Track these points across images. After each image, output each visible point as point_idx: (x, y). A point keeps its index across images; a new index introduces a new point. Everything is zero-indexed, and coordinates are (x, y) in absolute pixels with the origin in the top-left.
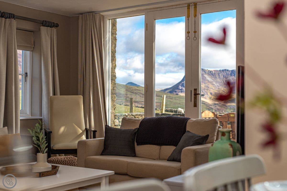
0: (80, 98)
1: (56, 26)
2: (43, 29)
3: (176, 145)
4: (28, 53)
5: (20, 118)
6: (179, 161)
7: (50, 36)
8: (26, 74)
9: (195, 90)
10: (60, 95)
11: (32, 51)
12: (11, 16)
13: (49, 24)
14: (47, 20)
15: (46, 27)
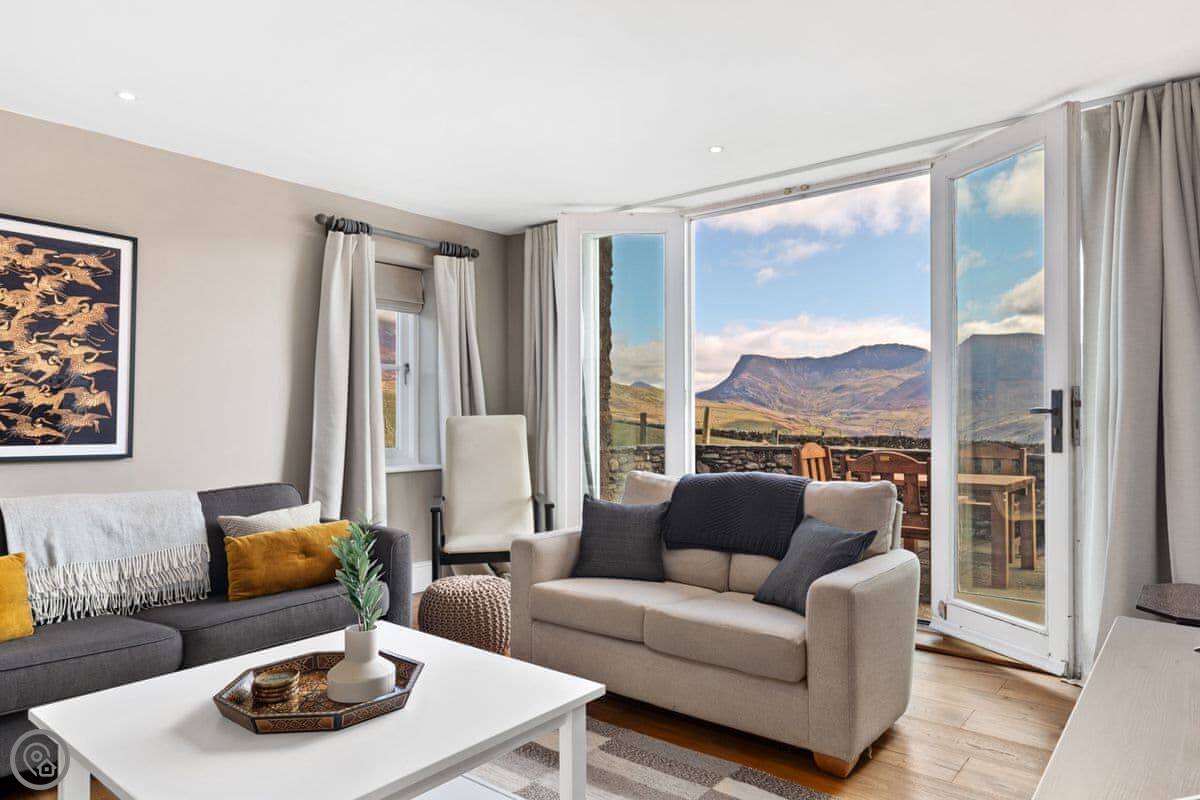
0: (520, 421)
1: (473, 254)
2: (441, 261)
3: (778, 554)
5: (383, 469)
6: (796, 607)
7: (456, 276)
8: (407, 366)
10: (487, 413)
11: (419, 314)
12: (361, 228)
13: (456, 251)
14: (451, 241)
15: (447, 258)
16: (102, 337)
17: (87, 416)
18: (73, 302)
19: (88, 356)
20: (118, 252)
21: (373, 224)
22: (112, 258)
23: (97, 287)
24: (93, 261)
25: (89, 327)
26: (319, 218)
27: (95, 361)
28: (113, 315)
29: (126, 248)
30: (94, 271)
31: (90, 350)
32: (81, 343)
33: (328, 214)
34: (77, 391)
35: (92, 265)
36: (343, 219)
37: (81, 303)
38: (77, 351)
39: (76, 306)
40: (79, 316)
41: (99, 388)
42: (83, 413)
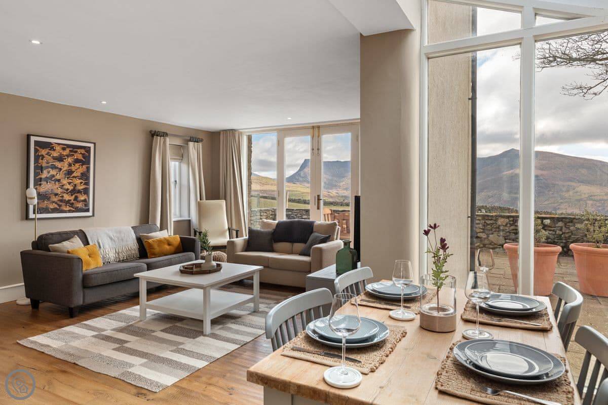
0: (223, 202)
1: (202, 140)
2: (191, 144)
3: (306, 243)
4: (177, 163)
5: (173, 219)
6: (309, 255)
7: (196, 149)
8: (176, 181)
9: (318, 196)
10: (206, 199)
11: (180, 162)
12: (165, 135)
13: (196, 140)
14: (194, 136)
15: (193, 143)
16: (85, 176)
17: (81, 203)
18: (77, 165)
19: (81, 183)
20: (90, 148)
21: (168, 132)
22: (88, 150)
23: (84, 160)
24: (83, 151)
25: (81, 173)
26: (151, 132)
27: (84, 184)
28: (88, 169)
29: (92, 146)
30: (83, 154)
31: (82, 181)
32: (79, 179)
33: (153, 130)
34: (78, 195)
35: (83, 153)
36: (159, 131)
37: (80, 165)
38: (78, 181)
39: (78, 167)
40: (78, 170)
41: (85, 194)
42: (80, 202)
